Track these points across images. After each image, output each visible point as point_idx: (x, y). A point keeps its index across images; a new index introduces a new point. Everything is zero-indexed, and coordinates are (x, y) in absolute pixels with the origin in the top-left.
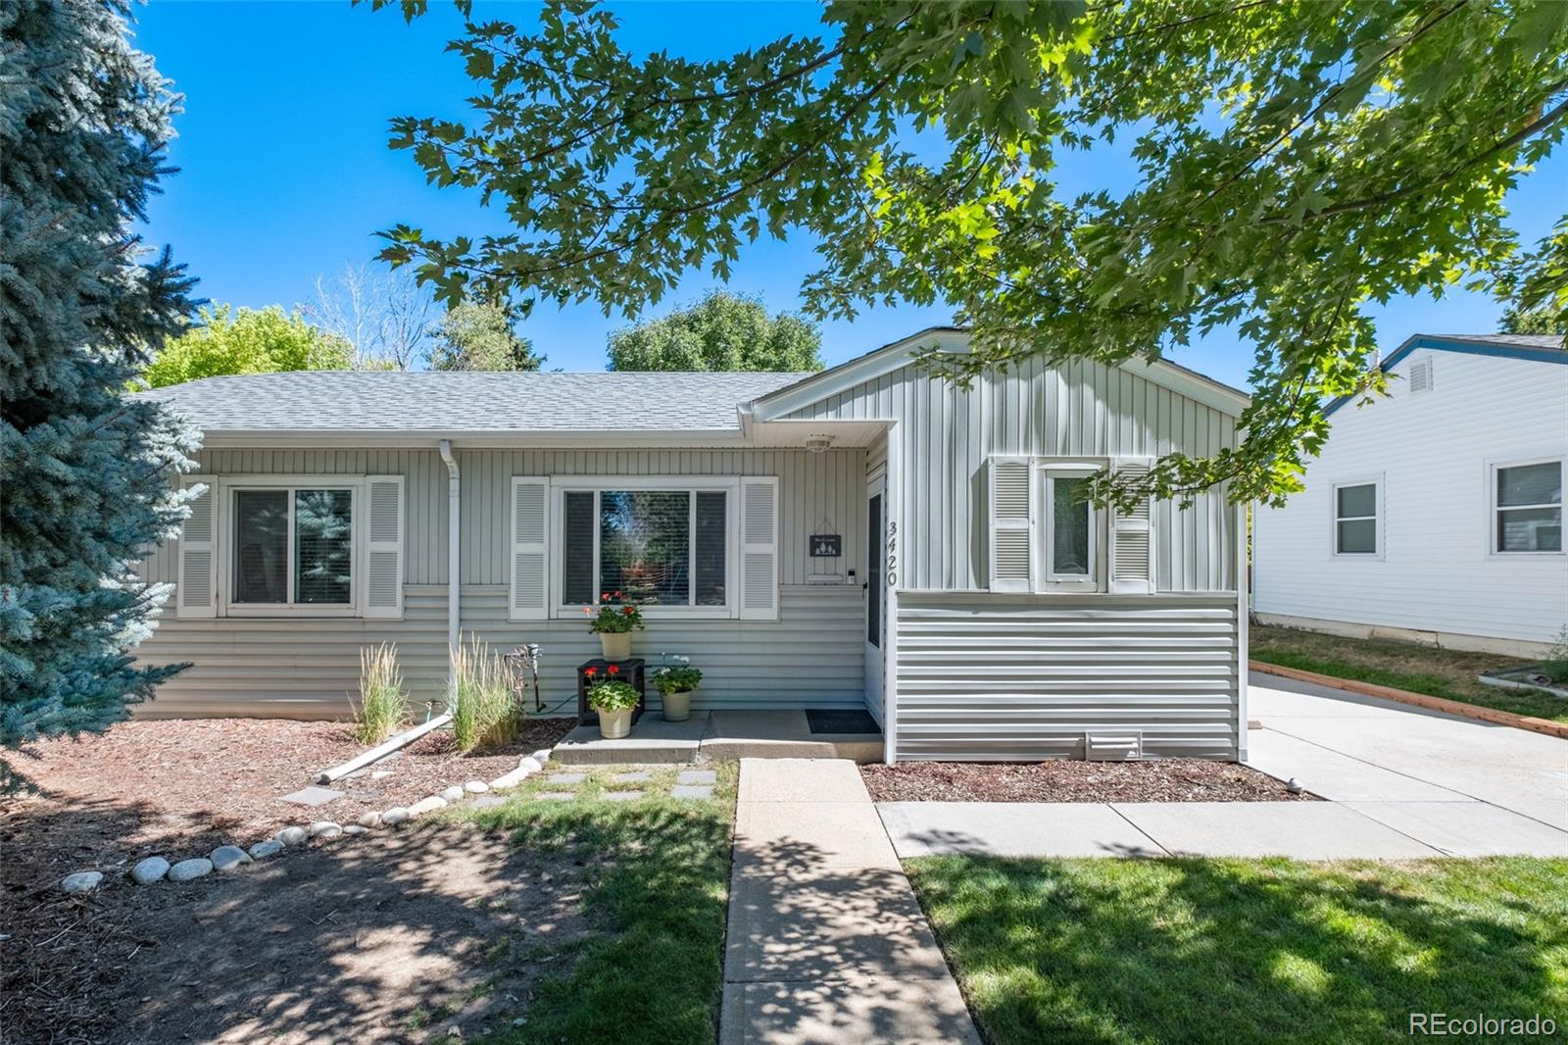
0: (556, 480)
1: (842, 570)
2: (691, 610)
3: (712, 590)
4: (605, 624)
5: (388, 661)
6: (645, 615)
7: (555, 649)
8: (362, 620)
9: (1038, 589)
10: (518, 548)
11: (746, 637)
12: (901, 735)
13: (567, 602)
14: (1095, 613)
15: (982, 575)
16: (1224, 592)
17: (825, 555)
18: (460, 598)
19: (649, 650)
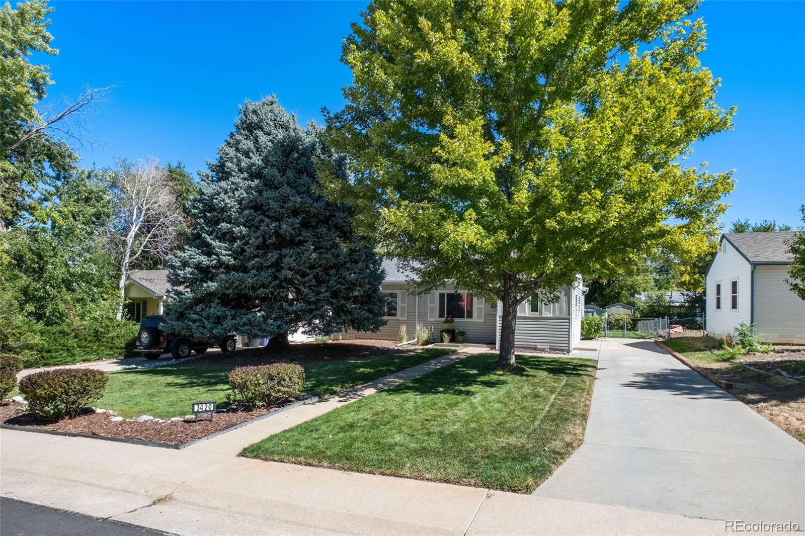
0: (438, 291)
2: (466, 320)
3: (470, 315)
4: (447, 322)
5: (405, 328)
6: (455, 320)
7: (436, 326)
8: (399, 320)
9: (527, 316)
10: (430, 305)
11: (476, 326)
12: (499, 344)
13: (439, 317)
14: (539, 320)
16: (567, 317)
17: (494, 307)
18: (418, 316)
19: (456, 328)
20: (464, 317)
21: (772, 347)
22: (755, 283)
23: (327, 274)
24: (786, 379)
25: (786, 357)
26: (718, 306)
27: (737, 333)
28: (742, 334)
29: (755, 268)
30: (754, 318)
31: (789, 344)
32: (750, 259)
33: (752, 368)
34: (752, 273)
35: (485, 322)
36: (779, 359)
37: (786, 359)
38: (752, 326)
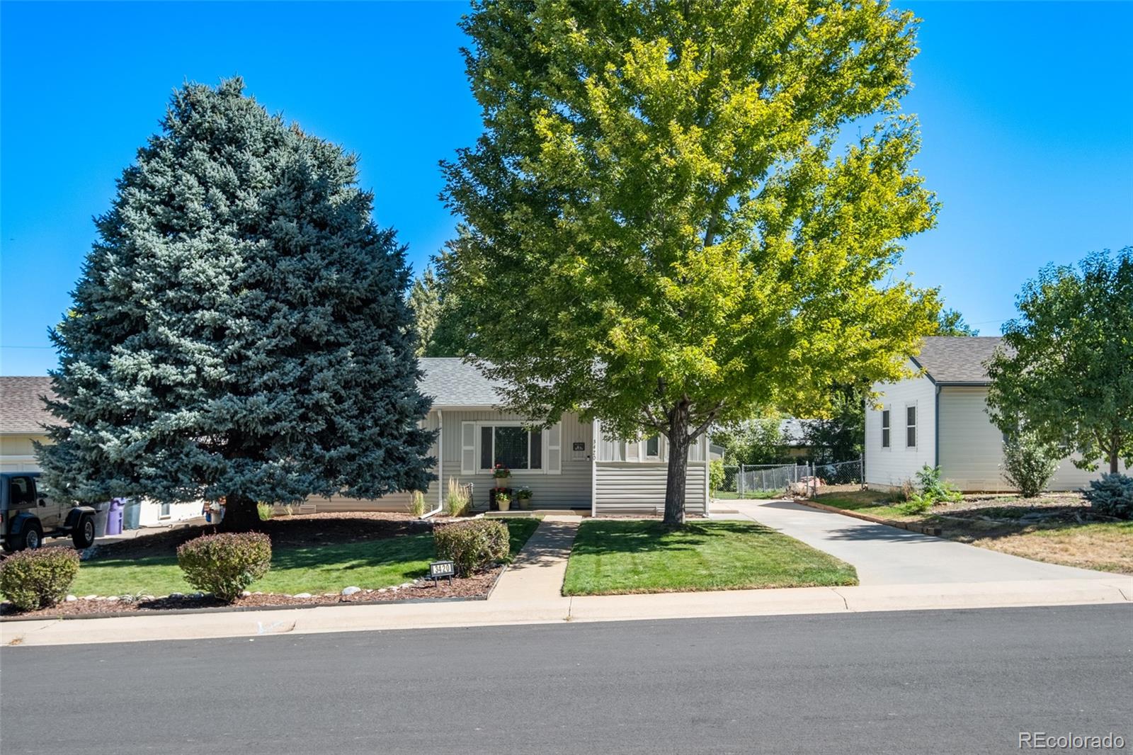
0: (478, 422)
1: (585, 455)
2: (529, 471)
3: (537, 464)
4: (497, 475)
6: (512, 473)
7: (480, 485)
9: (642, 461)
10: (464, 448)
11: (549, 481)
12: (597, 508)
13: (482, 468)
14: (659, 468)
15: (623, 457)
16: (702, 461)
17: (579, 450)
18: (443, 466)
19: (512, 485)
20: (527, 468)
21: (963, 496)
22: (940, 410)
23: (369, 398)
24: (988, 522)
25: (982, 505)
26: (886, 443)
27: (920, 480)
28: (927, 481)
29: (940, 389)
30: (940, 458)
31: (979, 492)
32: (935, 378)
33: (949, 518)
34: (937, 396)
35: (562, 475)
36: (974, 508)
37: (981, 507)
38: (937, 470)
